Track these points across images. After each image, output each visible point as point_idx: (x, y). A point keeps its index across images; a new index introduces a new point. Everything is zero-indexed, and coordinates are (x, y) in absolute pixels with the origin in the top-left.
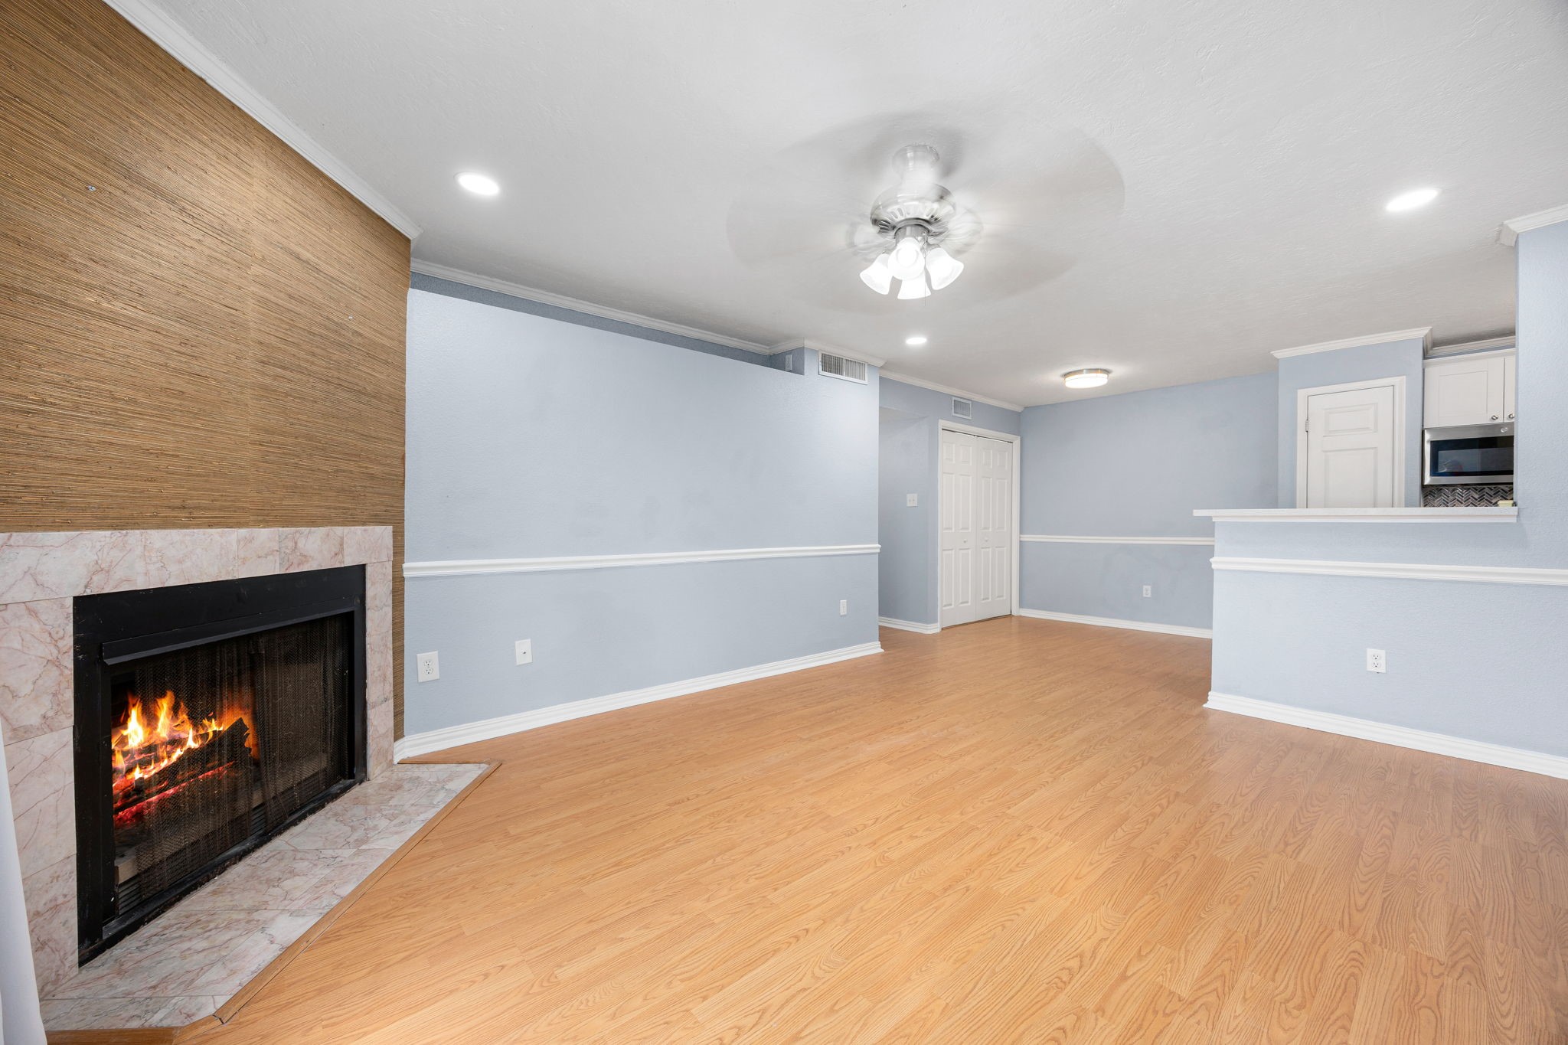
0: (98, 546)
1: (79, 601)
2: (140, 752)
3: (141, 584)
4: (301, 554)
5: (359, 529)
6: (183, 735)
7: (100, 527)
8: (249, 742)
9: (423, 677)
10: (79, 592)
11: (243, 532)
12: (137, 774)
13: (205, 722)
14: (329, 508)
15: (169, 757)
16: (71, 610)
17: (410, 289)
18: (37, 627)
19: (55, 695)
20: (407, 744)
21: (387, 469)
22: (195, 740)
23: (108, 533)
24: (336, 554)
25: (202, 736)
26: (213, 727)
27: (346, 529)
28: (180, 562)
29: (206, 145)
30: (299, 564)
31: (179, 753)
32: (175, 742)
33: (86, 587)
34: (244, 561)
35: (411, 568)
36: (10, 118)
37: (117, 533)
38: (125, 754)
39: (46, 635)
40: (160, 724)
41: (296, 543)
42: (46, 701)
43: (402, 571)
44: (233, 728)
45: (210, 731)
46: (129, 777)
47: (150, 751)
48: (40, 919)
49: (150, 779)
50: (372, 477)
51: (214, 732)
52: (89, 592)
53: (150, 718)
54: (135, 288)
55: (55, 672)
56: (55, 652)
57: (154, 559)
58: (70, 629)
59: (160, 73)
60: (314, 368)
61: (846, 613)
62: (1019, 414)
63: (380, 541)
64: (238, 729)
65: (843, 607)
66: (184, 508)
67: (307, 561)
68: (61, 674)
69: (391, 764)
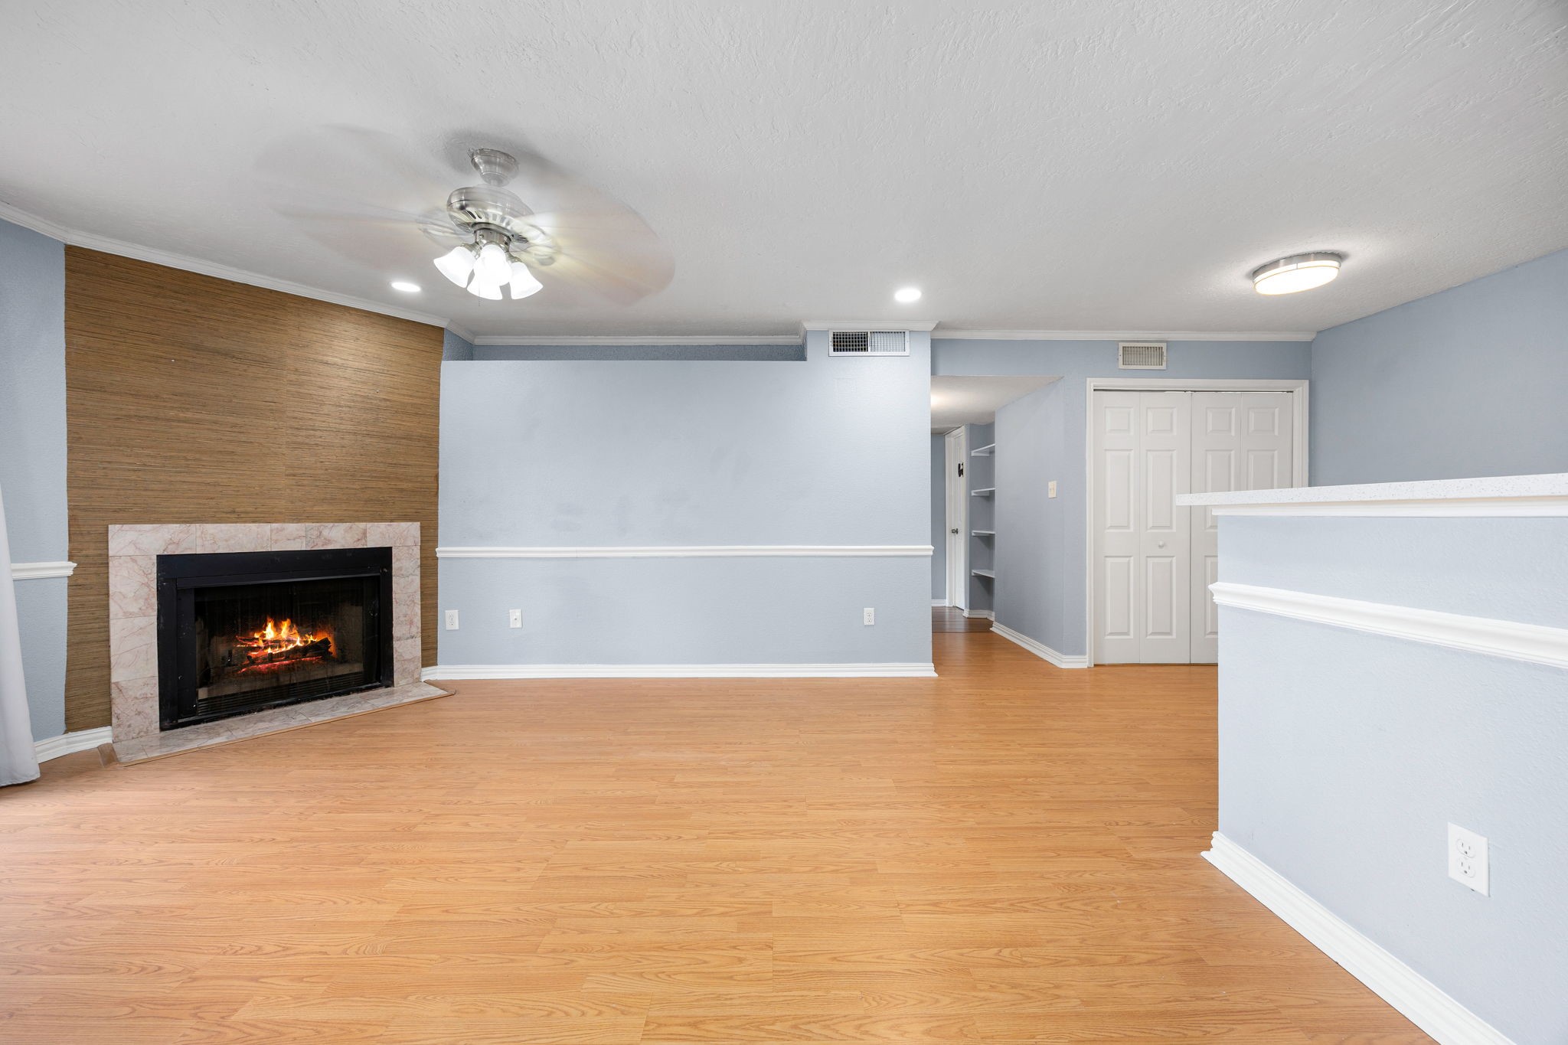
0: (172, 531)
1: (159, 557)
2: (272, 642)
3: (199, 551)
4: (325, 539)
5: (383, 525)
6: (294, 639)
7: (177, 523)
8: (331, 649)
9: (449, 627)
10: (160, 553)
11: (275, 525)
12: (269, 651)
13: (307, 636)
14: (357, 511)
15: (286, 647)
16: (155, 561)
17: (443, 362)
18: (136, 567)
19: (146, 599)
20: (438, 671)
21: (418, 485)
22: (301, 642)
23: (178, 525)
24: (359, 540)
25: (304, 641)
26: (311, 638)
27: (369, 525)
28: (226, 541)
29: (251, 319)
30: (323, 545)
31: (291, 646)
32: (289, 641)
33: (164, 551)
34: (276, 541)
35: (442, 551)
36: (128, 341)
37: (184, 525)
38: (264, 641)
39: (141, 572)
40: (282, 632)
41: (321, 532)
42: (142, 602)
43: (436, 554)
44: (321, 642)
45: (309, 640)
46: (265, 651)
47: (277, 643)
48: (137, 701)
49: (276, 654)
50: (402, 490)
51: (312, 641)
52: (166, 553)
53: (277, 627)
54: (200, 404)
55: (146, 590)
56: (146, 580)
57: (208, 538)
58: (155, 570)
59: (216, 291)
60: (342, 427)
61: (873, 623)
62: (1308, 345)
63: (405, 532)
64: (325, 642)
65: (869, 614)
66: (234, 512)
67: (331, 543)
68: (150, 590)
69: (418, 680)
